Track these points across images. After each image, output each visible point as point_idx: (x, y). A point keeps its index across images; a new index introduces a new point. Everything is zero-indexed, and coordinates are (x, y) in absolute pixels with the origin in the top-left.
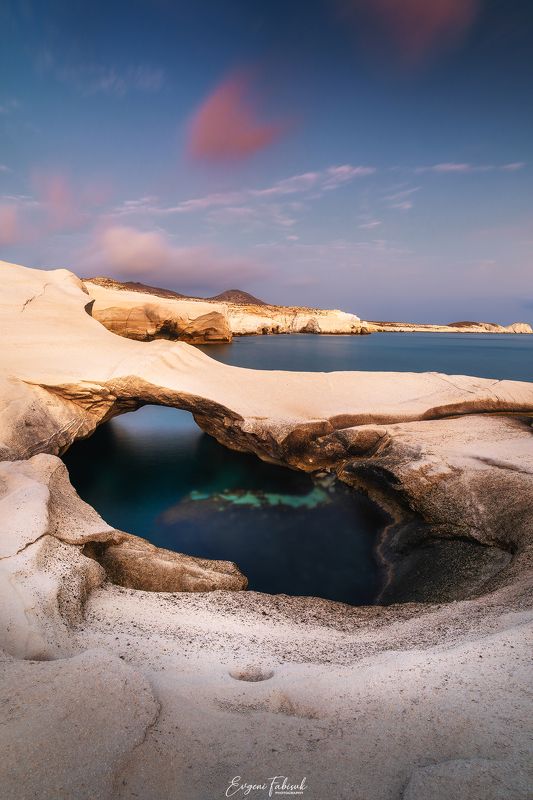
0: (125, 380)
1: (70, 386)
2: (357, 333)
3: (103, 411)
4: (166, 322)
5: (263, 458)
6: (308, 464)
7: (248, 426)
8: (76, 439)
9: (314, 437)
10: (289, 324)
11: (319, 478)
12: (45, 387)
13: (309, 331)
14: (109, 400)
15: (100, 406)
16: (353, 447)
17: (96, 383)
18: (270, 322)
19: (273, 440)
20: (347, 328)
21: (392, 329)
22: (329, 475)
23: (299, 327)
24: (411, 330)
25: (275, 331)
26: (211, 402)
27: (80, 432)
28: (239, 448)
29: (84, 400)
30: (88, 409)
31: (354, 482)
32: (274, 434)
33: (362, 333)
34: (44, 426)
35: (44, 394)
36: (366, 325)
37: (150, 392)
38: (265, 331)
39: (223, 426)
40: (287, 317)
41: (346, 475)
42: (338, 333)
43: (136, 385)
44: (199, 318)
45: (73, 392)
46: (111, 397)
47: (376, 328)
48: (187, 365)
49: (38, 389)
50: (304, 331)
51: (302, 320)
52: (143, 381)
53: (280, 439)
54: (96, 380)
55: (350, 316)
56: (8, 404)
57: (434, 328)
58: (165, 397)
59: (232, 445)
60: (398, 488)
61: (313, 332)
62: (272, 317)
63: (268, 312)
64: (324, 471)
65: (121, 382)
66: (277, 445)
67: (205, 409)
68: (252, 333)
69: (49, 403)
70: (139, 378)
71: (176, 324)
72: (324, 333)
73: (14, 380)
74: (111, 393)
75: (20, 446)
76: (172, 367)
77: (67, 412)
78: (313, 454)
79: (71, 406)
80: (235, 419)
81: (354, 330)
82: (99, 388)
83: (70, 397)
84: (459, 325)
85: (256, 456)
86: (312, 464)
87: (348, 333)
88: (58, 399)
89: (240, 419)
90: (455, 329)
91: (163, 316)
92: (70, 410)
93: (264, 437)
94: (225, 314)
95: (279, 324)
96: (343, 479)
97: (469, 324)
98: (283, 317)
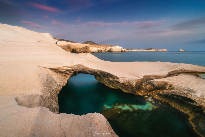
0: (77, 66)
1: (59, 68)
2: (123, 52)
3: (69, 76)
4: (73, 49)
5: (124, 91)
6: (142, 93)
7: (121, 81)
8: (63, 87)
9: (141, 83)
10: (105, 49)
11: (146, 98)
12: (50, 69)
13: (110, 51)
14: (71, 73)
15: (68, 75)
16: (156, 87)
17: (68, 67)
18: (100, 49)
19: (131, 85)
20: (120, 50)
21: (131, 51)
22: (149, 96)
23: (107, 50)
24: (136, 51)
25: (101, 51)
26: (106, 73)
27: (63, 84)
28: (113, 87)
29: (63, 73)
30: (64, 76)
31: (162, 99)
32: (131, 83)
33: (124, 52)
34: (52, 83)
35: (50, 71)
36: (125, 49)
37: (85, 70)
38: (98, 51)
39: (109, 80)
40: (104, 48)
41: (158, 97)
42: (118, 52)
43: (81, 67)
44: (82, 48)
45: (60, 70)
46: (72, 72)
47: (127, 50)
48: (93, 60)
49: (48, 70)
50: (109, 51)
51: (108, 48)
52: (83, 66)
53: (134, 85)
54: (68, 66)
55: (121, 47)
56: (39, 76)
57: (142, 50)
58: (90, 71)
59: (111, 86)
60: (197, 105)
61: (111, 52)
62: (100, 48)
63: (99, 47)
64: (147, 95)
65: (76, 66)
66: (133, 87)
67: (103, 75)
68: (95, 52)
69: (52, 75)
70: (82, 65)
71: (76, 50)
72: (114, 52)
73: (40, 67)
74: (72, 70)
75: (47, 93)
76: (89, 61)
77: (58, 77)
78: (143, 89)
79: (59, 75)
80: (115, 78)
81: (122, 51)
82: (69, 69)
83: (58, 72)
84: (148, 49)
85: (121, 90)
86: (143, 93)
87: (120, 52)
88: (55, 73)
89: (117, 78)
90: (147, 50)
91: (72, 47)
92: (59, 77)
93: (127, 84)
94: (89, 47)
95: (102, 49)
96: (157, 98)
97: (151, 49)
98: (103, 48)
